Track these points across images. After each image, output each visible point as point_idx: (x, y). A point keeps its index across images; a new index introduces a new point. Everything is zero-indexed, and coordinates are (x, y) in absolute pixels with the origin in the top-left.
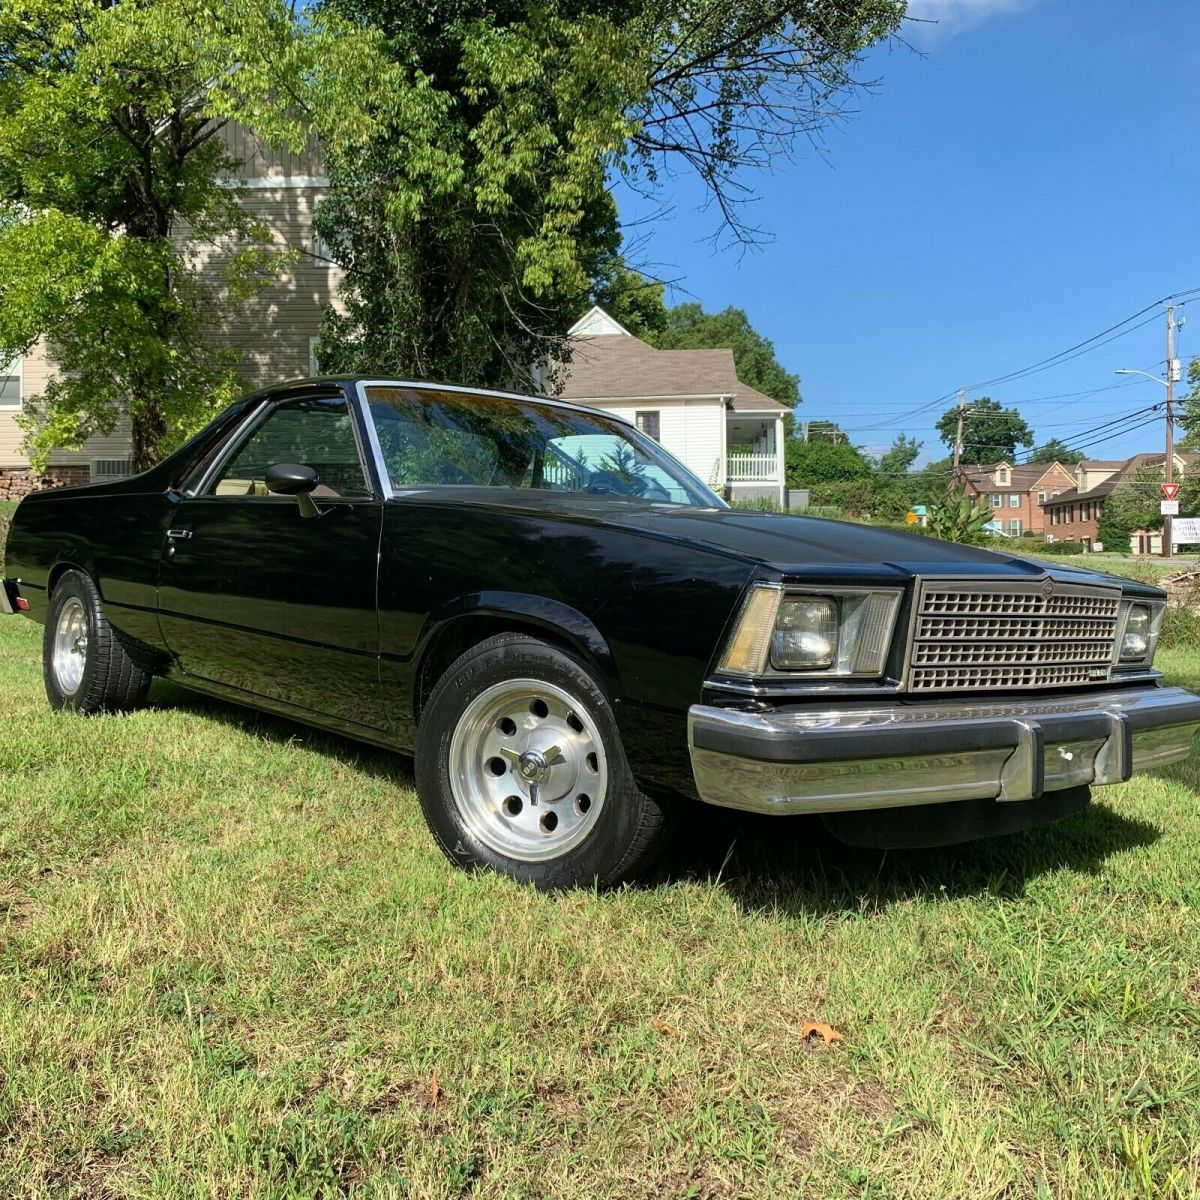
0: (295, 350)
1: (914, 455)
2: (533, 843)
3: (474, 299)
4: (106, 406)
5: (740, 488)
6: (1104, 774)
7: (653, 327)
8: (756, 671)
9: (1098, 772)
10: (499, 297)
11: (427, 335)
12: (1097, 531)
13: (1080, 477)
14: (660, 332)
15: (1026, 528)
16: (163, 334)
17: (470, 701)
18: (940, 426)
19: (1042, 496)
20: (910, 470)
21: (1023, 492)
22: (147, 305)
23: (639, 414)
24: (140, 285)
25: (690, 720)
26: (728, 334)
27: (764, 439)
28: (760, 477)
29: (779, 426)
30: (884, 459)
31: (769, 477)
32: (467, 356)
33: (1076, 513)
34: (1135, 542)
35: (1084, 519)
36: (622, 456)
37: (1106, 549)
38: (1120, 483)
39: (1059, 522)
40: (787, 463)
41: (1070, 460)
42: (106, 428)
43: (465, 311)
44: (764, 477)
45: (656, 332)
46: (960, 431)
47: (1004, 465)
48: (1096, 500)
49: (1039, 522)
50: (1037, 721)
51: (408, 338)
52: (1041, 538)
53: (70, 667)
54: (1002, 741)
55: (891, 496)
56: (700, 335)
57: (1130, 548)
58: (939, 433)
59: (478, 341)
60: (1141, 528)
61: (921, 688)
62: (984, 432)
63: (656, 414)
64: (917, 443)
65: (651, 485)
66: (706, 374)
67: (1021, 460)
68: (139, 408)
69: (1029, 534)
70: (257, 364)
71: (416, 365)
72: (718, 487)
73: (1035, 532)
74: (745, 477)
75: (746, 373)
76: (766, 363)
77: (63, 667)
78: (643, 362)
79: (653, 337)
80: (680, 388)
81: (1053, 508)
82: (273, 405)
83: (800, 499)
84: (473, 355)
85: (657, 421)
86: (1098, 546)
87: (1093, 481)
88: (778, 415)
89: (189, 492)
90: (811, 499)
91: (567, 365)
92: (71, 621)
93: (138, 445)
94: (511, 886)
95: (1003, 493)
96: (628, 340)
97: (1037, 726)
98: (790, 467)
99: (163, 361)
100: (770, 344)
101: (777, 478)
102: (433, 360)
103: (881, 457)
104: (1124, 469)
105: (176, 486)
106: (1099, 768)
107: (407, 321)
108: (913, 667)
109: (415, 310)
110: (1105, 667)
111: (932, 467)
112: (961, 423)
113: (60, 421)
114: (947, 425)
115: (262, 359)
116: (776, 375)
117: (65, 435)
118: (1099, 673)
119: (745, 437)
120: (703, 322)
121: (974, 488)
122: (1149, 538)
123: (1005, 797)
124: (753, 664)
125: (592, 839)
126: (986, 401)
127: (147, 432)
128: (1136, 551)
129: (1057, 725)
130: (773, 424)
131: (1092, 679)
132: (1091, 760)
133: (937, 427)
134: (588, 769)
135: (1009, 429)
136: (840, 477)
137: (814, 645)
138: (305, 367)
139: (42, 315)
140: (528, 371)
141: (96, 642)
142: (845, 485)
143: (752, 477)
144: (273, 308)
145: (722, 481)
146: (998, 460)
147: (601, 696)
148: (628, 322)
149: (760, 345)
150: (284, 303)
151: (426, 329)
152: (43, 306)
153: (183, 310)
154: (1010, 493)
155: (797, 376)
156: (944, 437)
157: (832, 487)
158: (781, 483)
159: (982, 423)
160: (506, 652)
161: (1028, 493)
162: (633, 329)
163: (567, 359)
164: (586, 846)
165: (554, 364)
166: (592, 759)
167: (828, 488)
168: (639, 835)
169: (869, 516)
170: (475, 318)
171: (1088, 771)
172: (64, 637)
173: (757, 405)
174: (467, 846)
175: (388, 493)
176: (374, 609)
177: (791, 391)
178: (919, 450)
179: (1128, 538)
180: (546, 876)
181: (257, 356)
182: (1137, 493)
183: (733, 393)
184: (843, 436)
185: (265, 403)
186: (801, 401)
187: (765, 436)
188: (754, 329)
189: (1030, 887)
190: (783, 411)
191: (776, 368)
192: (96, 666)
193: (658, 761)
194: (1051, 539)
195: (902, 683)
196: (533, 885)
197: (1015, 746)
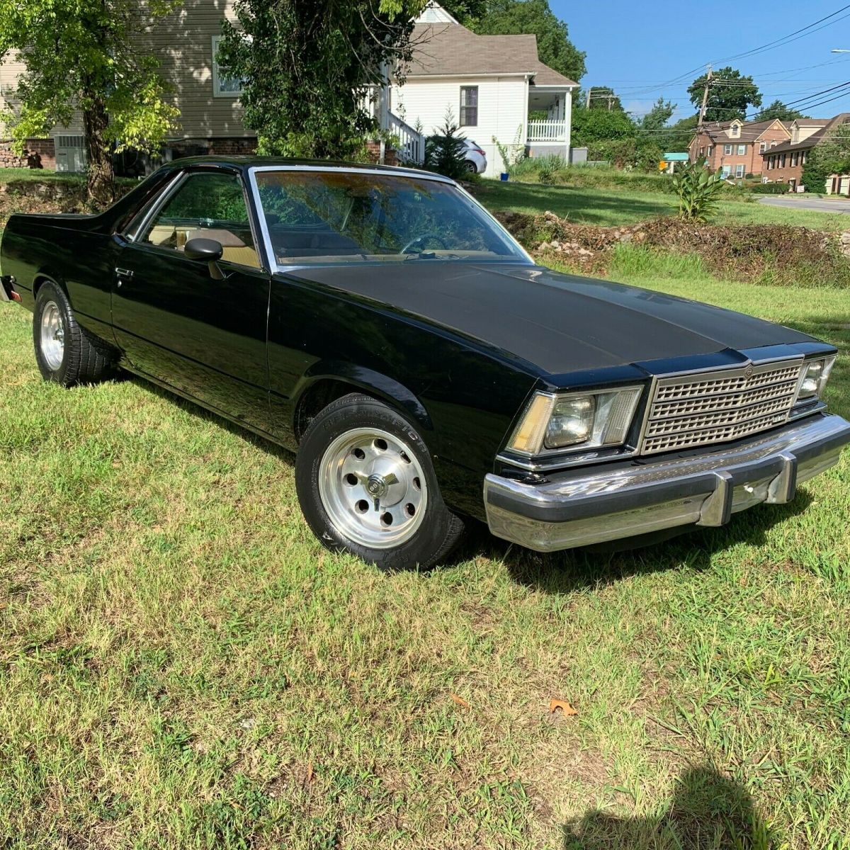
0: (201, 47)
1: (669, 115)
2: (377, 535)
3: (337, 15)
4: (65, 105)
5: (536, 147)
6: (774, 497)
7: (475, 15)
8: (533, 452)
9: (770, 495)
10: (357, 14)
11: (301, 44)
12: (801, 174)
13: (794, 132)
14: (481, 19)
15: (748, 171)
16: (102, 44)
17: (333, 440)
18: (691, 90)
19: (763, 146)
20: (665, 125)
21: (749, 143)
22: (88, 22)
23: (462, 88)
24: (83, 8)
25: (485, 483)
26: (533, 18)
27: (556, 108)
28: (552, 138)
29: (569, 97)
30: (646, 118)
31: (559, 138)
32: (332, 61)
33: (788, 160)
34: (829, 183)
35: (793, 165)
36: (450, 129)
37: (807, 190)
38: (824, 138)
39: (773, 167)
40: (572, 125)
41: (788, 117)
42: (65, 121)
43: (330, 26)
44: (554, 138)
45: (478, 19)
46: (705, 97)
47: (736, 122)
48: (805, 150)
49: (759, 166)
50: (729, 471)
51: (288, 49)
52: (758, 180)
53: (54, 350)
54: (703, 487)
55: (649, 151)
56: (512, 19)
57: (825, 188)
58: (690, 96)
59: (340, 50)
60: (835, 173)
61: (650, 451)
62: (725, 95)
63: (476, 88)
64: (672, 105)
65: (471, 146)
66: (515, 55)
67: (750, 119)
68: (88, 104)
69: (750, 176)
70: (173, 58)
71: (293, 68)
72: (520, 147)
73: (754, 174)
74: (541, 138)
75: (546, 50)
76: (561, 41)
77: (48, 349)
78: (467, 45)
79: (476, 23)
80: (494, 67)
81: (771, 156)
82: (187, 175)
83: (581, 154)
84: (336, 60)
85: (476, 93)
86: (801, 189)
87: (803, 134)
88: (568, 89)
89: (130, 236)
90: (589, 153)
91: (408, 63)
92: (51, 319)
93: (88, 130)
94: (361, 565)
95: (733, 144)
96: (456, 27)
97: (730, 476)
98: (575, 128)
99: (104, 67)
100: (565, 25)
101: (564, 139)
102: (305, 63)
103: (644, 117)
104: (828, 126)
105: (119, 231)
106: (771, 491)
107: (287, 33)
108: (646, 438)
109: (292, 26)
110: (785, 413)
111: (681, 122)
112: (707, 91)
113: (32, 116)
114: (696, 90)
115: (176, 54)
116: (569, 52)
117: (36, 127)
118: (779, 418)
119: (542, 106)
120: (514, 7)
121: (713, 141)
122: (840, 180)
123: (703, 523)
124: (532, 446)
125: (416, 539)
126: (728, 70)
127: (94, 119)
128: (829, 190)
129: (744, 473)
130: (564, 95)
131: (773, 424)
132: (766, 487)
133: (688, 91)
134: (414, 487)
135: (744, 93)
136: (611, 137)
137: (576, 427)
138: (209, 61)
139: (11, 35)
140: (378, 68)
141: (70, 337)
142: (615, 143)
143: (546, 138)
144: (184, 13)
145: (523, 142)
146: (732, 118)
147: (424, 446)
148: (456, 11)
149: (557, 26)
150: (192, 9)
151: (300, 39)
152: (11, 29)
153: (116, 26)
154: (739, 144)
155: (584, 52)
156: (693, 100)
157: (606, 144)
158: (568, 143)
159: (723, 88)
160: (359, 409)
161: (753, 144)
162: (459, 17)
163: (408, 58)
164: (411, 543)
165: (398, 62)
166: (417, 481)
167: (602, 145)
168: (448, 539)
169: (631, 167)
170: (338, 31)
171: (764, 494)
172: (47, 329)
173: (553, 81)
174: (332, 534)
175: (274, 269)
176: (265, 341)
177: (579, 64)
178: (673, 111)
179: (824, 180)
180: (384, 559)
181: (173, 52)
182: (835, 146)
183: (535, 71)
184: (617, 100)
185: (181, 173)
186: (586, 72)
187: (558, 105)
188: (553, 13)
189: (715, 558)
190: (572, 86)
191: (568, 45)
192: (71, 354)
193: (460, 491)
194: (766, 180)
195: (636, 450)
196: (375, 565)
197: (713, 491)
